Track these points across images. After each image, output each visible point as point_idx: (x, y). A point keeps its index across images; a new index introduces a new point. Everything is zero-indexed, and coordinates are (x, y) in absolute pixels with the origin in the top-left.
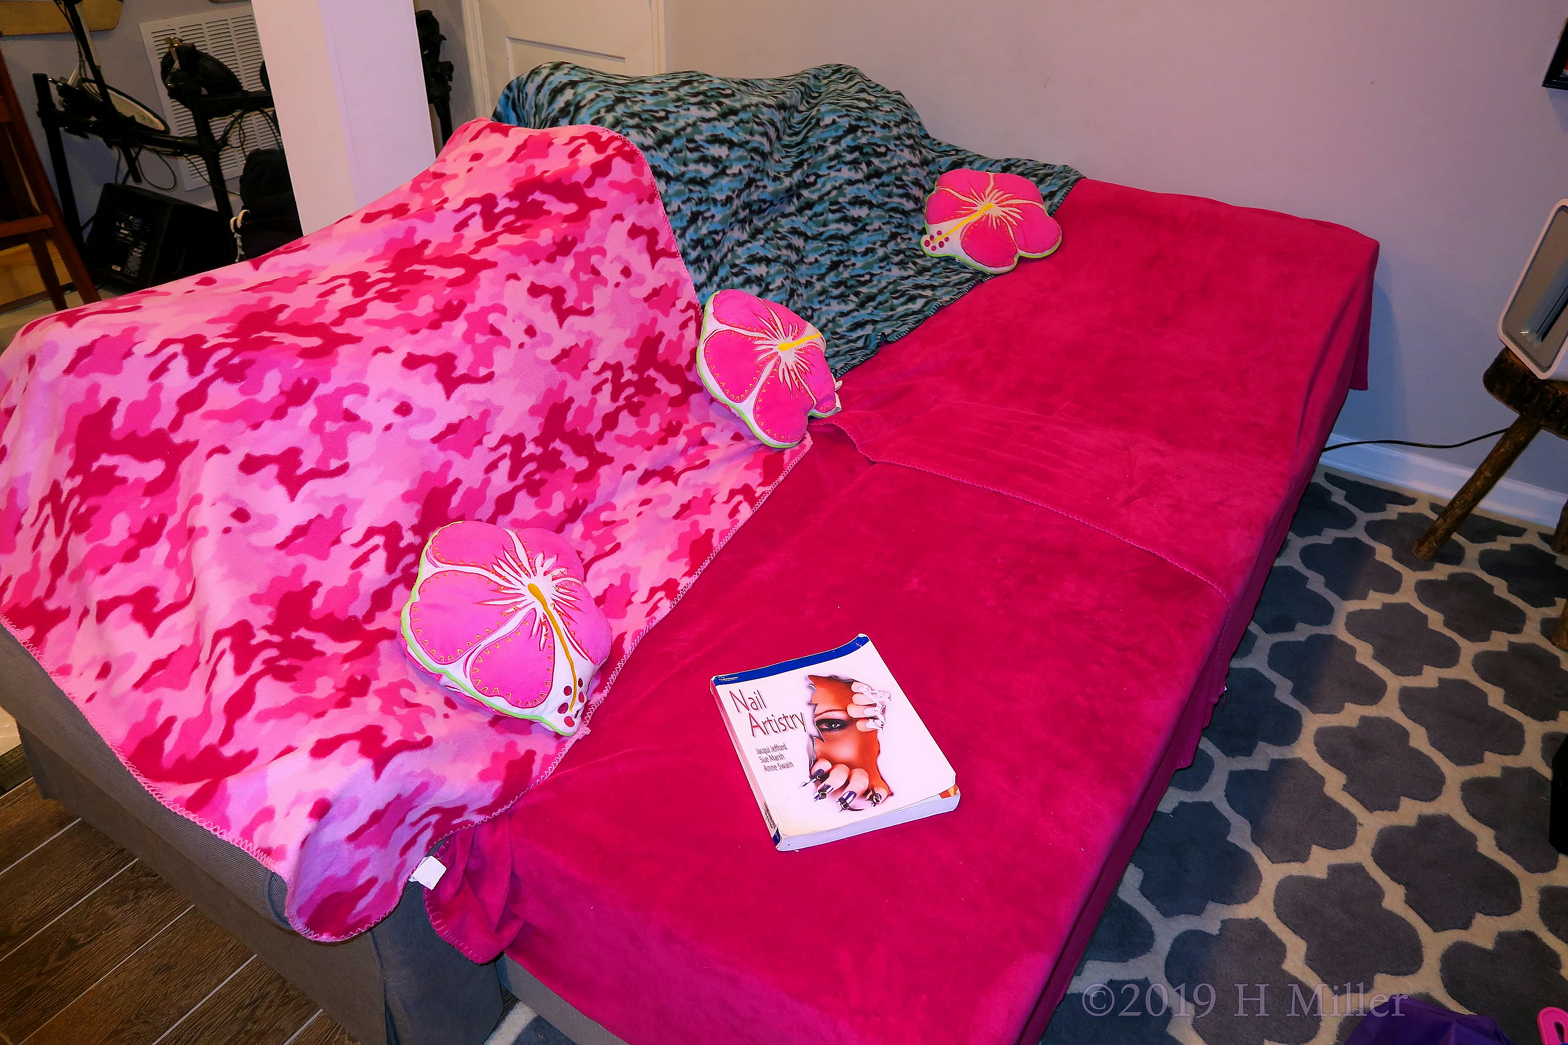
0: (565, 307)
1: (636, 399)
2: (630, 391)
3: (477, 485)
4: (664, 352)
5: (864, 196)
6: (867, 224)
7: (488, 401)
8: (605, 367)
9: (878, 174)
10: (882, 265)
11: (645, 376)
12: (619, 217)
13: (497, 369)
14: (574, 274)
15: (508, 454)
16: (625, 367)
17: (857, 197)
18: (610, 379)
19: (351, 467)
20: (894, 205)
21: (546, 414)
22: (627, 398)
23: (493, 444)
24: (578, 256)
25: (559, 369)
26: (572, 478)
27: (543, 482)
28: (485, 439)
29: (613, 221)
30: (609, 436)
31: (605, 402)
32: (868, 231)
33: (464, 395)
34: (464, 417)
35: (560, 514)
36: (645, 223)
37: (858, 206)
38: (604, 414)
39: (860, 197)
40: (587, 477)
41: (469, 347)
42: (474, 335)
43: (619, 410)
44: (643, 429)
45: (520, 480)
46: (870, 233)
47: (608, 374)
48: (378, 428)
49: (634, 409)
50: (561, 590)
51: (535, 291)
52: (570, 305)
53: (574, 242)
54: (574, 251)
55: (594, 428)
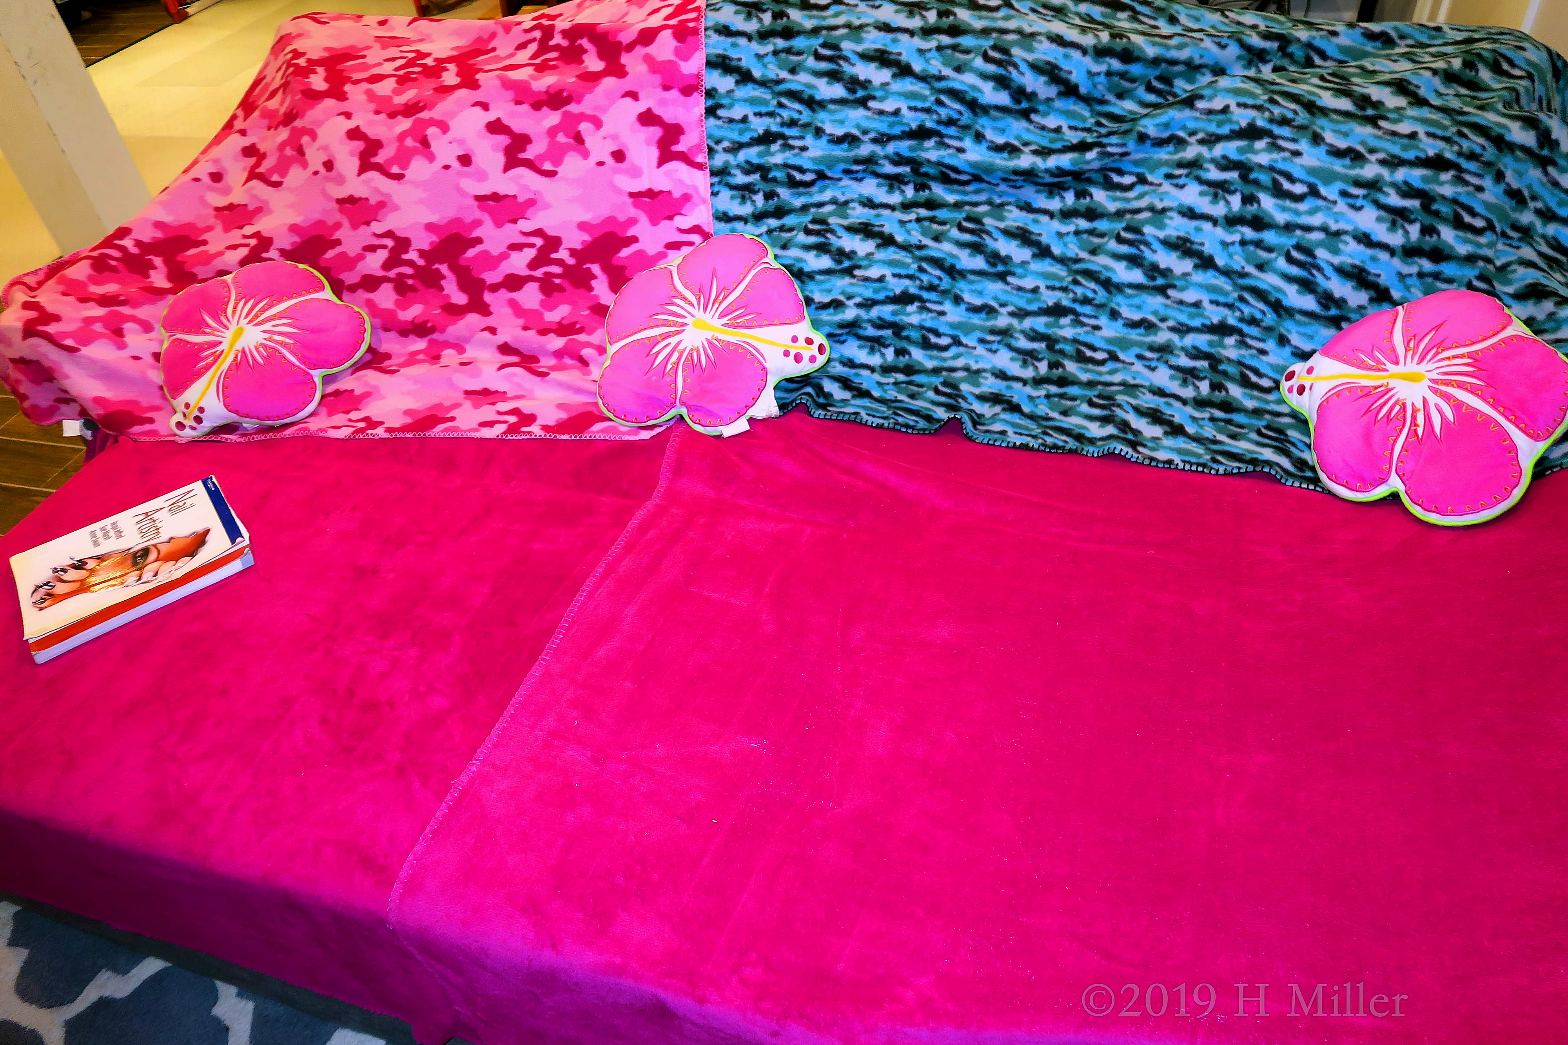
0: (522, 156)
1: (557, 281)
2: (556, 269)
3: (352, 254)
4: (626, 258)
5: (1202, 244)
6: (1173, 286)
7: (387, 195)
8: (539, 233)
9: (1259, 223)
10: (1149, 354)
11: (585, 267)
12: (633, 95)
13: (409, 173)
14: (552, 132)
15: (389, 247)
16: (564, 246)
17: (1186, 240)
18: (538, 246)
19: (284, 186)
20: (1263, 286)
21: (443, 237)
22: (547, 274)
23: (380, 231)
24: (567, 115)
25: (479, 207)
26: (442, 303)
27: (412, 289)
28: (374, 224)
29: (624, 96)
30: (504, 295)
31: (519, 262)
32: (1168, 297)
33: (372, 179)
34: (363, 196)
35: (406, 322)
36: (669, 114)
37: (1178, 253)
38: (511, 272)
39: (1192, 243)
40: (455, 312)
41: (397, 144)
42: (408, 136)
43: (531, 279)
44: (542, 310)
45: (392, 274)
46: (1169, 302)
47: (539, 242)
48: (311, 169)
49: (547, 286)
50: (261, 349)
51: (495, 127)
52: (529, 157)
53: (568, 100)
54: (565, 109)
55: (492, 277)
